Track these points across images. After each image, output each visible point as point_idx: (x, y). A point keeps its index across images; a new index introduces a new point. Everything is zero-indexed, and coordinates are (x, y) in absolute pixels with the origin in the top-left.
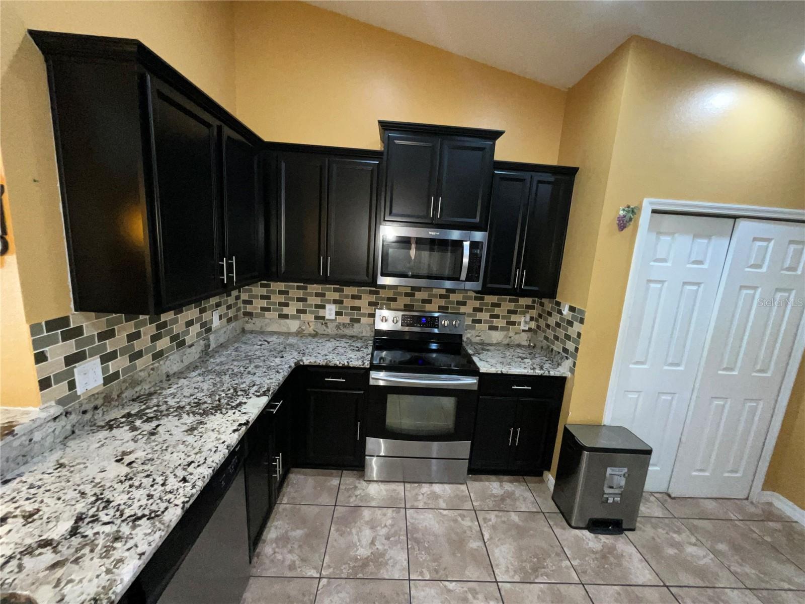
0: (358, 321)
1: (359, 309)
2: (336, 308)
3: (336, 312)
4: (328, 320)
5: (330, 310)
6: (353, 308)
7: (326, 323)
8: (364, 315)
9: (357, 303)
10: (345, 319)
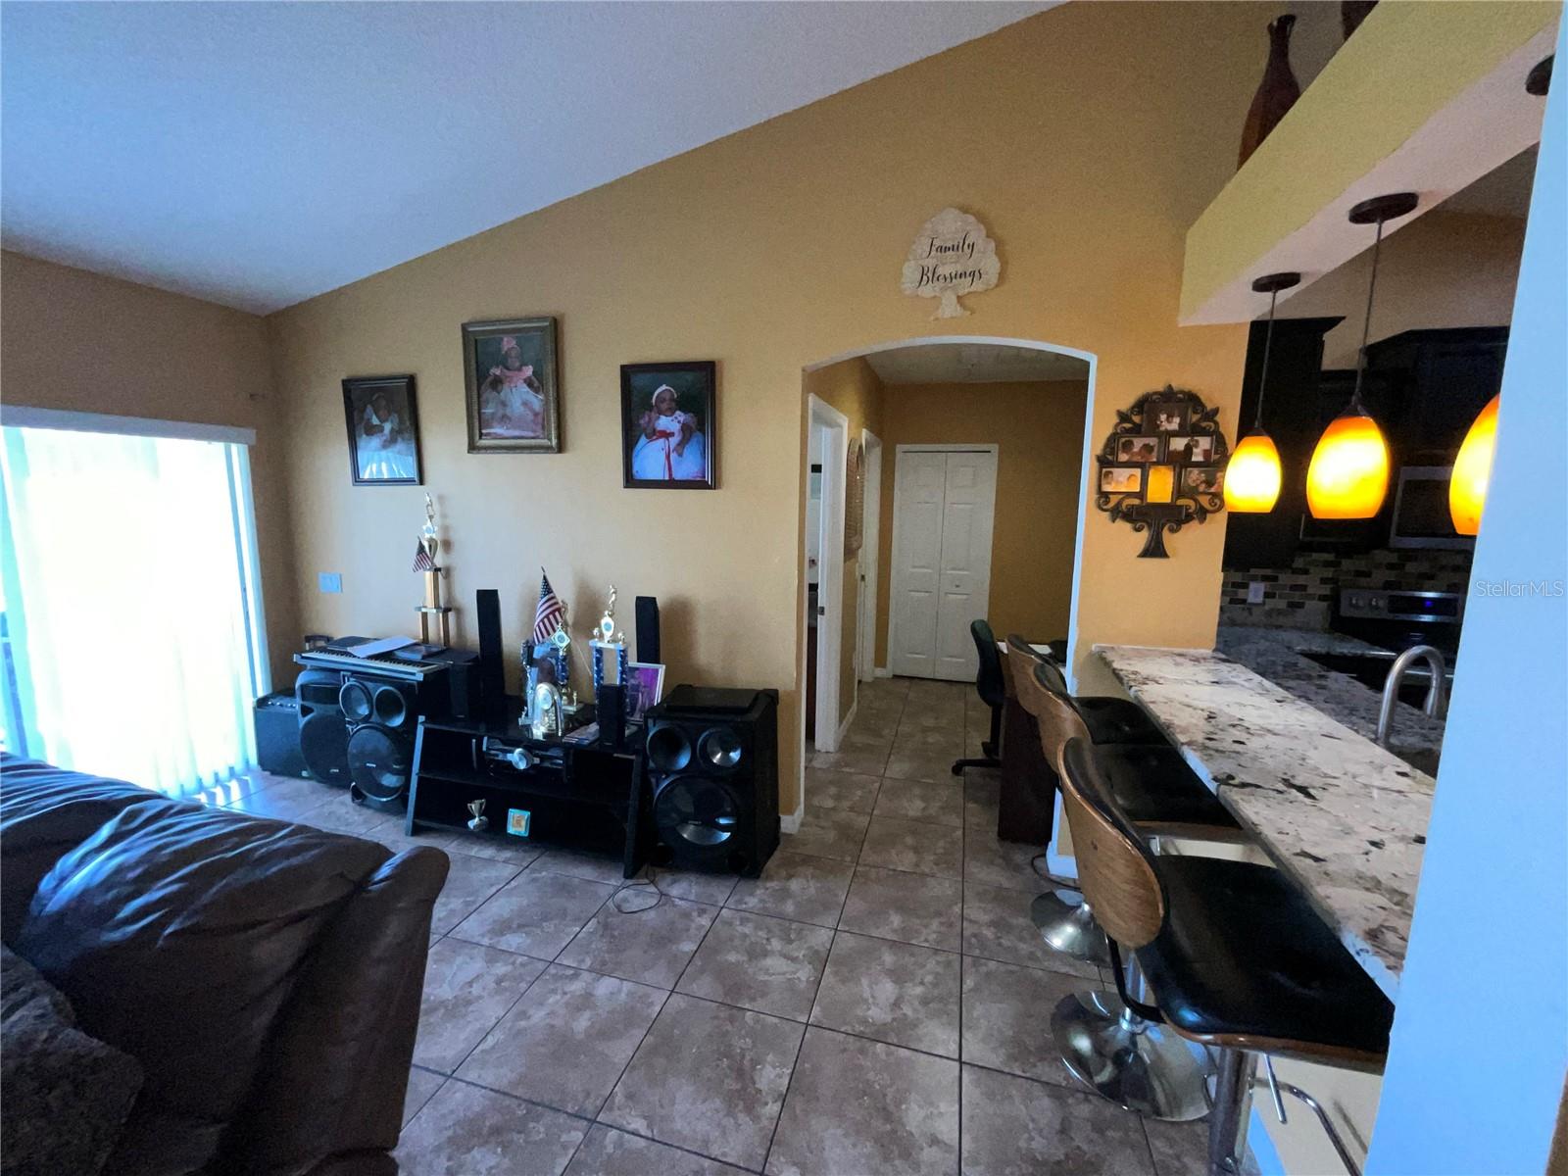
0: (1301, 605)
1: (1304, 588)
2: (1266, 587)
3: (1265, 593)
4: (1250, 604)
5: (1256, 591)
6: (1294, 588)
7: (1249, 609)
8: (1311, 597)
9: (1301, 580)
10: (1282, 604)
